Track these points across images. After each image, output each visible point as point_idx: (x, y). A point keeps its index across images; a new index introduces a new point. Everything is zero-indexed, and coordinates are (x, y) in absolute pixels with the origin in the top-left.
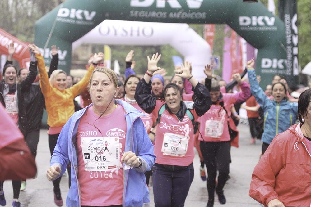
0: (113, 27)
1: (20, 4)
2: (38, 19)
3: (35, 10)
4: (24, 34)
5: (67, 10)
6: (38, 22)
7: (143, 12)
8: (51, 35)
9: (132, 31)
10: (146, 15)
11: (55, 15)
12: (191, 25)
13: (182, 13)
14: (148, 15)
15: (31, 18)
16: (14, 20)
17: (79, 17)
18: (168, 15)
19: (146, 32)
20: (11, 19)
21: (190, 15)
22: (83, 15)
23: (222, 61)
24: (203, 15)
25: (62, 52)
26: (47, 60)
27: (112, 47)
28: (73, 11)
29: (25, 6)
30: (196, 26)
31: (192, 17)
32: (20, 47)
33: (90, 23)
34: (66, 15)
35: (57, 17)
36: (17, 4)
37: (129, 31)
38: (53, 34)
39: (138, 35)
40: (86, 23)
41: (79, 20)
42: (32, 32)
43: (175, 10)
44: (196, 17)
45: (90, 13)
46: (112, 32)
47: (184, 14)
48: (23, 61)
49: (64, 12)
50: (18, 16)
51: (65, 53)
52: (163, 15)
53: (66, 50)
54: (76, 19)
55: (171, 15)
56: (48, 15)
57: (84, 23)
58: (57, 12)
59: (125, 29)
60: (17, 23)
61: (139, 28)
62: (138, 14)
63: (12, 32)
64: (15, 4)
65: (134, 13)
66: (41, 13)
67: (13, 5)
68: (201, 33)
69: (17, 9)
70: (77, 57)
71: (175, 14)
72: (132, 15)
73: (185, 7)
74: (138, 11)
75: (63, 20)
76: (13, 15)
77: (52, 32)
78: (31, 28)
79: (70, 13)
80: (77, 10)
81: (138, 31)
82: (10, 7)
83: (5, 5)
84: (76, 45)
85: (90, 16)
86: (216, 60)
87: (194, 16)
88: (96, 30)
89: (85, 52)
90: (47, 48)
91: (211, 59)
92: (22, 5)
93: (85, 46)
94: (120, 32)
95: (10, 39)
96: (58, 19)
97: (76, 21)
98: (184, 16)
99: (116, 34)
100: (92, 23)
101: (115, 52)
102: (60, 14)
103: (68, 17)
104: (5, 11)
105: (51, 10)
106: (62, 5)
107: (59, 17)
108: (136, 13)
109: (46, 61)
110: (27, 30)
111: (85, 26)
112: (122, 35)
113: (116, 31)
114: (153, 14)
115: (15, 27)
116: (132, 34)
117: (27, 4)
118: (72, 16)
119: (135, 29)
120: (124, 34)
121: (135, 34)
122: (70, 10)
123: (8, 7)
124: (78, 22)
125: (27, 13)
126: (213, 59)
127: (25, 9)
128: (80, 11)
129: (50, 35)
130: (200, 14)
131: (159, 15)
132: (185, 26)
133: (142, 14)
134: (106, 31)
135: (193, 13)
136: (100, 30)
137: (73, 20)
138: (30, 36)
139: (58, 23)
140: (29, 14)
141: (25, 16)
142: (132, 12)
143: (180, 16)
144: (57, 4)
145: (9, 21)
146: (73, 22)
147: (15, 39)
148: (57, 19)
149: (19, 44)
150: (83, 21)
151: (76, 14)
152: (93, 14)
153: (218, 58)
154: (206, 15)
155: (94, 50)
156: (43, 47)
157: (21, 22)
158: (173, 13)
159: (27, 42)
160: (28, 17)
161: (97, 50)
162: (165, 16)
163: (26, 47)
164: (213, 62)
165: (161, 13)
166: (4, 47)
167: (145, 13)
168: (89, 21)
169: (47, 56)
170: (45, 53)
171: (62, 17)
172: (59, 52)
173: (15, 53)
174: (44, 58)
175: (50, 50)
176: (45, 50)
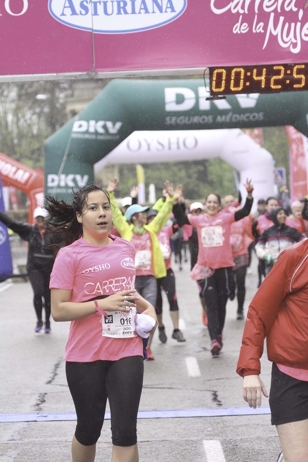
0: (145, 140)
1: (22, 120)
2: (47, 137)
3: (43, 125)
4: (30, 159)
5: (84, 123)
6: (48, 141)
7: (182, 117)
9: (170, 143)
10: (186, 121)
11: (70, 131)
13: (233, 114)
14: (189, 120)
15: (38, 137)
16: (16, 141)
17: (101, 130)
18: (215, 119)
19: (188, 144)
20: (12, 140)
21: (243, 117)
22: (105, 127)
23: (288, 174)
24: (260, 116)
25: (82, 177)
26: (64, 189)
27: (146, 166)
28: (92, 123)
29: (28, 122)
31: (245, 119)
32: (27, 175)
34: (84, 129)
36: (18, 120)
37: (166, 144)
38: (69, 155)
39: (178, 148)
40: (109, 137)
41: (101, 134)
42: (39, 155)
43: (224, 112)
44: (251, 118)
45: (114, 124)
46: (144, 146)
47: (235, 116)
48: (32, 192)
49: (80, 126)
50: (21, 136)
51: (86, 178)
52: (209, 120)
53: (86, 174)
54: (96, 133)
55: (219, 119)
56: (60, 131)
57: (107, 138)
58: (72, 127)
59: (161, 141)
60: (19, 145)
61: (178, 139)
62: (176, 121)
63: (15, 157)
64: (15, 120)
65: (171, 120)
66: (49, 129)
67: (13, 121)
69: (18, 127)
71: (224, 118)
72: (169, 122)
73: (236, 108)
74: (176, 117)
75: (81, 136)
76: (15, 135)
77: (66, 152)
78: (39, 149)
79: (88, 126)
80: (97, 122)
81: (178, 143)
82: (10, 124)
83: (3, 123)
84: (98, 166)
85: (114, 128)
86: (281, 173)
87: (248, 117)
90: (63, 173)
91: (274, 172)
92: (26, 121)
93: (110, 167)
94: (154, 145)
95: (13, 166)
96: (74, 136)
97: (96, 136)
98: (236, 118)
99: (149, 149)
100: (118, 137)
101: (150, 172)
102: (76, 128)
103: (87, 132)
104: (4, 131)
105: (62, 125)
106: (77, 117)
107: (75, 133)
108: (174, 119)
109: (62, 191)
110: (33, 152)
111: (109, 141)
112: (158, 150)
113: (149, 145)
114: (196, 119)
115: (17, 149)
116: (170, 148)
117: (31, 119)
118: (92, 130)
119: (174, 140)
120: (160, 147)
121: (174, 146)
122: (88, 122)
123: (7, 125)
124: (100, 137)
125: (32, 132)
126: (277, 173)
127: (30, 126)
128: (101, 123)
129: (65, 158)
130: (256, 114)
131: (204, 120)
132: (237, 131)
133: (181, 121)
134: (137, 146)
135: (247, 114)
136: (128, 146)
137: (93, 135)
138: (37, 160)
139: (74, 140)
140: (35, 131)
141: (30, 135)
142: (168, 119)
143: (231, 118)
144: (69, 116)
145: (10, 143)
146: (93, 137)
147: (19, 165)
148: (72, 136)
149: (25, 171)
150: (106, 136)
151: (96, 126)
152: (118, 125)
153: (283, 170)
154: (264, 116)
155: (121, 172)
156: (56, 173)
157: (24, 143)
158: (221, 116)
159: (35, 168)
160: (33, 136)
161: (125, 172)
162: (211, 121)
163: (35, 174)
164: (276, 176)
165: (205, 117)
166: (7, 177)
167: (184, 119)
168: (114, 135)
169: (63, 184)
170: (60, 180)
171: (78, 133)
172: (78, 177)
173: (20, 183)
174: (59, 187)
175: (67, 175)
176: (59, 177)
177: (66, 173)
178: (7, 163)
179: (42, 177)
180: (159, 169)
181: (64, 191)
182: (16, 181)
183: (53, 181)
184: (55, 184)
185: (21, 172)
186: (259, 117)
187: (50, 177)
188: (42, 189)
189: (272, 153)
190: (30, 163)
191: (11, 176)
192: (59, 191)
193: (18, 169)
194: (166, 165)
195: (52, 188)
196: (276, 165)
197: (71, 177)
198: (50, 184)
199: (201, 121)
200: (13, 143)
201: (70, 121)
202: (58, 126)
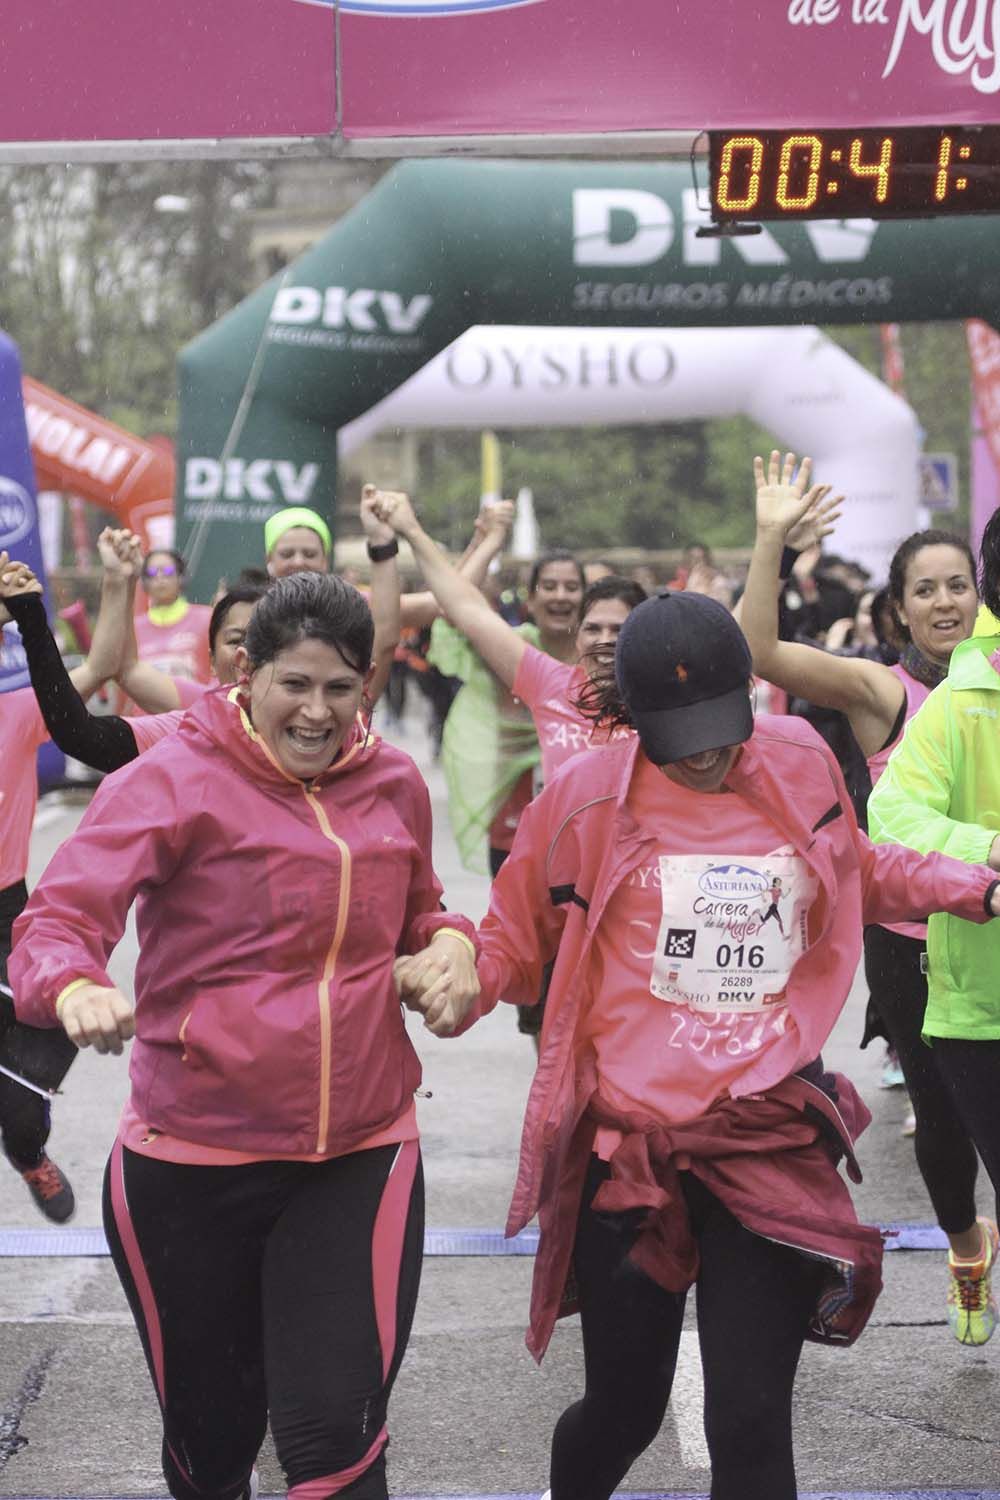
0: (507, 353)
1: (108, 278)
2: (186, 336)
3: (171, 298)
4: (131, 403)
5: (309, 296)
6: (190, 350)
7: (629, 287)
8: (250, 401)
9: (585, 366)
10: (640, 298)
11: (264, 318)
12: (832, 330)
13: (792, 282)
14: (649, 298)
15: (158, 333)
16: (85, 346)
17: (363, 321)
18: (733, 293)
19: (644, 368)
20: (73, 340)
21: (826, 292)
22: (375, 310)
23: (965, 475)
24: (881, 289)
25: (299, 471)
26: (238, 506)
27: (505, 435)
28: (336, 295)
29: (128, 282)
30: (850, 333)
31: (832, 298)
32: (120, 458)
33: (409, 346)
34: (307, 314)
35: (271, 323)
36: (95, 275)
37: (573, 367)
38: (256, 398)
39: (613, 380)
40: (390, 345)
41: (364, 334)
42: (163, 393)
43: (765, 274)
44: (852, 296)
45: (406, 303)
46: (503, 373)
47: (799, 286)
49: (297, 305)
50: (104, 329)
51: (310, 473)
52: (714, 298)
53: (312, 461)
54: (347, 328)
55: (747, 295)
56: (230, 321)
57: (382, 345)
58: (269, 307)
59: (557, 357)
60: (97, 357)
62: (608, 297)
63: (81, 396)
64: (86, 276)
65: (590, 293)
66: (196, 310)
67: (77, 280)
68: (872, 359)
69: (95, 300)
71: (762, 290)
72: (583, 301)
73: (804, 261)
74: (607, 285)
75: (297, 337)
76: (83, 323)
77: (250, 388)
78: (161, 375)
79: (323, 306)
80: (351, 292)
81: (612, 365)
82: (68, 290)
83: (46, 286)
84: (352, 437)
85: (405, 315)
86: (942, 470)
87: (840, 293)
88: (434, 370)
89: (388, 465)
90: (236, 454)
91: (922, 466)
92: (119, 280)
93: (390, 438)
94: (535, 371)
95: (76, 425)
96: (276, 335)
97: (348, 339)
98: (803, 294)
99: (517, 381)
100: (415, 345)
101: (520, 456)
102: (281, 311)
103: (318, 324)
104: (46, 311)
105: (238, 297)
106: (286, 275)
107: (279, 325)
108: (600, 291)
109: (232, 512)
110: (141, 383)
111: (388, 357)
112: (546, 384)
113: (517, 371)
114: (673, 294)
115: (93, 373)
116: (584, 380)
117: (135, 273)
118: (333, 318)
119: (598, 356)
120: (554, 377)
121: (599, 375)
122: (322, 292)
123: (58, 290)
124: (358, 343)
125: (139, 316)
126: (930, 469)
127: (132, 298)
128: (364, 298)
129: (244, 404)
130: (868, 284)
131: (697, 296)
132: (807, 335)
133: (624, 298)
134: (478, 371)
135: (840, 283)
136: (450, 370)
137: (338, 336)
138: (155, 408)
139: (275, 347)
140: (149, 314)
141: (132, 326)
142: (581, 290)
143: (787, 293)
144: (262, 269)
145: (65, 350)
146: (338, 341)
147: (95, 423)
148: (270, 335)
149: (115, 446)
150: (378, 339)
151: (346, 307)
152: (420, 305)
153: (951, 460)
154: (893, 289)
155: (425, 453)
156: (215, 454)
157: (114, 351)
158: (755, 287)
159: (147, 437)
160: (143, 330)
161: (440, 453)
162: (721, 300)
163: (146, 455)
164: (926, 480)
165: (703, 289)
166: (55, 460)
167: (635, 293)
168: (401, 336)
169: (234, 490)
170: (224, 478)
171: (288, 326)
172: (285, 471)
173: (98, 482)
174: (221, 498)
175: (248, 463)
176: (224, 468)
177: (248, 453)
178: (57, 415)
179: (170, 464)
180: (546, 447)
181: (238, 513)
182: (86, 474)
183: (203, 478)
184: (210, 489)
185: (100, 448)
186: (877, 292)
187: (195, 467)
188: (168, 503)
189: (916, 406)
190: (132, 417)
191: (69, 457)
192: (222, 512)
193: (92, 437)
194: (574, 437)
195: (199, 501)
196: (927, 446)
197: (261, 468)
198: (193, 490)
199: (690, 301)
200: (76, 354)
201: (264, 288)
202: (223, 300)
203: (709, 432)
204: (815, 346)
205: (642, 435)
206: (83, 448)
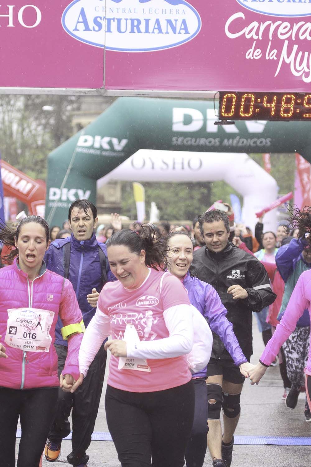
0: (150, 158)
1: (27, 130)
2: (51, 150)
3: (47, 137)
4: (33, 170)
5: (90, 138)
6: (52, 154)
7: (189, 139)
8: (70, 171)
9: (174, 163)
10: (192, 142)
11: (75, 145)
12: (252, 155)
13: (240, 138)
14: (195, 142)
15: (42, 148)
16: (19, 151)
17: (106, 146)
18: (221, 142)
19: (192, 165)
20: (15, 150)
21: (251, 142)
22: (110, 143)
24: (267, 142)
25: (84, 193)
26: (65, 203)
27: (147, 185)
28: (98, 138)
29: (34, 132)
30: (257, 156)
31: (252, 144)
32: (29, 186)
33: (120, 154)
34: (89, 144)
36: (23, 130)
37: (170, 163)
38: (72, 170)
39: (183, 168)
40: (115, 154)
41: (106, 150)
42: (43, 167)
43: (232, 136)
44: (258, 143)
45: (120, 141)
46: (148, 165)
47: (242, 140)
48: (33, 204)
49: (86, 141)
50: (25, 146)
51: (88, 193)
52: (216, 143)
54: (101, 149)
55: (226, 142)
56: (65, 146)
57: (112, 154)
58: (77, 141)
59: (166, 160)
60: (23, 154)
61: (183, 159)
62: (182, 141)
63: (17, 166)
64: (20, 129)
65: (177, 140)
66: (54, 142)
67: (17, 130)
69: (22, 137)
70: (102, 199)
71: (231, 141)
72: (175, 143)
73: (244, 132)
74: (182, 138)
75: (85, 151)
76: (18, 145)
77: (70, 167)
78: (42, 161)
79: (94, 141)
80: (102, 138)
81: (183, 163)
82: (14, 134)
83: (8, 133)
84: (101, 182)
85: (119, 145)
87: (255, 142)
88: (127, 164)
89: (112, 191)
90: (65, 187)
92: (30, 131)
93: (113, 183)
94: (159, 165)
95: (16, 175)
96: (79, 150)
97: (101, 152)
98: (243, 142)
99: (153, 168)
100: (123, 154)
101: (151, 192)
102: (81, 143)
103: (92, 147)
104: (8, 140)
105: (67, 138)
106: (82, 132)
107: (80, 147)
108: (180, 139)
109: (63, 205)
110: (36, 163)
111: (114, 157)
112: (162, 169)
113: (153, 164)
114: (202, 141)
115: (21, 160)
116: (174, 168)
117: (36, 130)
118: (97, 145)
119: (178, 160)
120: (164, 166)
121: (178, 166)
122: (94, 137)
123: (11, 135)
124: (104, 153)
125: (36, 142)
127: (34, 136)
128: (107, 139)
129: (68, 171)
130: (263, 140)
131: (210, 142)
132: (244, 156)
133: (187, 142)
134: (141, 164)
135: (255, 139)
136: (132, 163)
137: (98, 151)
138: (41, 172)
139: (78, 153)
140: (40, 143)
141: (34, 146)
142: (174, 139)
143: (238, 142)
144: (75, 129)
145: (12, 152)
146: (98, 152)
147: (22, 175)
148: (77, 150)
149: (28, 182)
150: (110, 152)
151: (101, 142)
152: (124, 142)
154: (271, 142)
155: (123, 189)
156: (59, 187)
157: (28, 153)
158: (228, 140)
159: (37, 180)
160: (37, 147)
162: (218, 144)
163: (37, 186)
165: (212, 139)
166: (9, 186)
167: (191, 140)
168: (119, 151)
170: (61, 194)
171: (83, 147)
172: (80, 192)
173: (22, 193)
174: (60, 200)
175: (69, 190)
176: (61, 191)
177: (69, 187)
178: (10, 172)
179: (45, 190)
180: (160, 188)
181: (65, 205)
182: (18, 191)
183: (55, 194)
184: (57, 197)
185: (23, 183)
186: (266, 143)
187: (52, 190)
188: (43, 201)
189: (277, 180)
190: (33, 174)
191: (13, 185)
192: (60, 205)
193: (21, 179)
194: (169, 185)
195: (53, 201)
196: (279, 192)
197: (73, 191)
198: (51, 197)
199: (208, 144)
200: (16, 153)
201: (76, 135)
202: (62, 139)
203: (212, 185)
204: (247, 160)
205: (191, 185)
206: (18, 183)
